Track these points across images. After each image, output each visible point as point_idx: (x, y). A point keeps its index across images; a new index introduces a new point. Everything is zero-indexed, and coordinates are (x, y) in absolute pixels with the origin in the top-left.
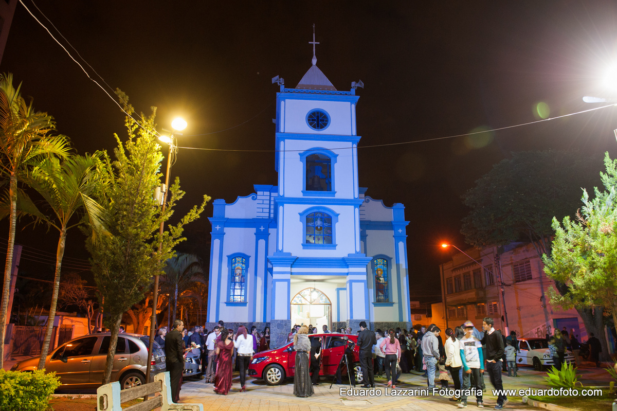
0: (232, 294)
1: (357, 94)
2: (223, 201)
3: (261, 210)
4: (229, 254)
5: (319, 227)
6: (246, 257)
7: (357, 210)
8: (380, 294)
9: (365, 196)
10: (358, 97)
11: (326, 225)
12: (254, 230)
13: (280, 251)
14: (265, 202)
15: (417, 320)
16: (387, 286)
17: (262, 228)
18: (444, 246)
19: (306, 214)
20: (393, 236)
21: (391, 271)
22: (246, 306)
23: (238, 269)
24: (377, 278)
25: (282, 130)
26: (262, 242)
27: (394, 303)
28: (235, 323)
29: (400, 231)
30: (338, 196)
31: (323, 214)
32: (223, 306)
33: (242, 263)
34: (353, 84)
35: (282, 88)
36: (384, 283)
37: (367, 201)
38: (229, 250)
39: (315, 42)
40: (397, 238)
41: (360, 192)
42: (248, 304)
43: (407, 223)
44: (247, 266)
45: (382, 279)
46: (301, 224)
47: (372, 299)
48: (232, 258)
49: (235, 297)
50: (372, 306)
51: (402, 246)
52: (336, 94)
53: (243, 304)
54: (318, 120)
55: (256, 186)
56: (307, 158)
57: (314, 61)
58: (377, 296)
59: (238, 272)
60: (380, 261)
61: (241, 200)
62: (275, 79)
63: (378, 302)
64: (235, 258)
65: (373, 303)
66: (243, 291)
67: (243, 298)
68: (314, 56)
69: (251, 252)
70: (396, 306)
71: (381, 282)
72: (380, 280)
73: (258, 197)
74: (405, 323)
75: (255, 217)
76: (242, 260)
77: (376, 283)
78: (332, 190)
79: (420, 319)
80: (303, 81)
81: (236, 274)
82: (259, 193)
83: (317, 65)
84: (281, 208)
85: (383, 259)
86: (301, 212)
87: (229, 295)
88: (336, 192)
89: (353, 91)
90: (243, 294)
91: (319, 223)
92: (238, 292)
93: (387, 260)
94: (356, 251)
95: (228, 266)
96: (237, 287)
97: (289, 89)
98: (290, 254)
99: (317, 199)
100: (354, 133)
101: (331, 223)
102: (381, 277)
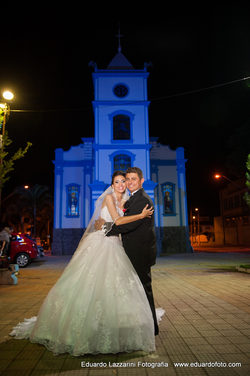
0: (70, 210)
1: (148, 71)
2: (61, 150)
3: (87, 155)
4: (67, 184)
5: (122, 164)
6: (78, 186)
7: (148, 152)
8: (168, 208)
9: (157, 143)
10: (148, 74)
11: (127, 162)
12: (82, 168)
13: (97, 181)
14: (89, 149)
15: (207, 229)
16: (172, 203)
17: (88, 167)
18: (217, 176)
19: (114, 156)
20: (177, 170)
21: (174, 193)
22: (79, 217)
23: (73, 194)
24: (165, 198)
25: (96, 99)
26: (88, 176)
27: (177, 214)
28: (72, 229)
29: (181, 166)
30: (135, 142)
31: (125, 155)
32: (64, 218)
33: (76, 190)
34: (145, 64)
35: (96, 69)
36: (170, 201)
37: (159, 147)
38: (66, 182)
39: (120, 35)
40: (179, 171)
41: (150, 140)
42: (80, 217)
43: (186, 160)
44: (79, 192)
45: (169, 198)
46: (110, 163)
47: (162, 212)
48: (69, 187)
49: (72, 212)
50: (162, 216)
51: (182, 176)
52: (133, 72)
53: (77, 216)
54: (121, 91)
55: (83, 139)
56: (114, 118)
57: (120, 49)
58: (165, 210)
59: (73, 196)
60: (167, 187)
61: (73, 149)
62: (90, 64)
63: (166, 214)
64: (71, 187)
65: (163, 214)
66: (77, 208)
67: (77, 213)
68: (120, 46)
69: (81, 183)
70: (178, 216)
71: (168, 200)
72: (167, 199)
73: (85, 146)
74: (184, 227)
75: (83, 159)
76: (76, 188)
77: (165, 201)
78: (131, 139)
79: (209, 229)
80: (112, 64)
81: (72, 198)
82: (85, 143)
83: (122, 52)
84: (97, 152)
85: (170, 185)
86: (110, 154)
87: (67, 211)
88: (133, 140)
89: (145, 69)
90: (77, 210)
91: (122, 161)
92: (73, 209)
93: (172, 185)
94: (147, 179)
95: (66, 193)
96: (73, 206)
97: (101, 70)
98: (103, 182)
99: (120, 145)
100: (146, 99)
101: (130, 161)
102: (168, 197)
